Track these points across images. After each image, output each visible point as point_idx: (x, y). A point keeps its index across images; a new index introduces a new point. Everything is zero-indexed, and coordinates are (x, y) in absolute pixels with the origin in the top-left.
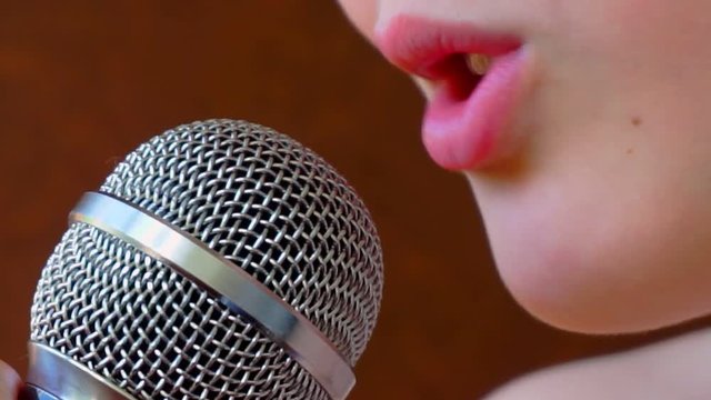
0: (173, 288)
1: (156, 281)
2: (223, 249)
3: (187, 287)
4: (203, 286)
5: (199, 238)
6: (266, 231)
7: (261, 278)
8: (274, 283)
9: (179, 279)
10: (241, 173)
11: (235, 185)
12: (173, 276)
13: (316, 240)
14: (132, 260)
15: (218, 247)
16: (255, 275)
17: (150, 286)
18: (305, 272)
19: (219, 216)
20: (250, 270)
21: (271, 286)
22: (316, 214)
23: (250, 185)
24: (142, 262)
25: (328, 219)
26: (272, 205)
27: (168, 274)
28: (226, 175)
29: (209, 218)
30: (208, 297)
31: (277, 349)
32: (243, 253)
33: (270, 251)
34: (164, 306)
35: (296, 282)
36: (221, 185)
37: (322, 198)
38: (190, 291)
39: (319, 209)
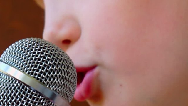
0: (17, 85)
1: (13, 84)
2: (30, 74)
3: (21, 85)
4: (25, 84)
5: (24, 71)
6: (41, 68)
7: (41, 81)
8: (45, 82)
9: (19, 82)
10: (34, 53)
11: (33, 56)
12: (17, 82)
13: (56, 69)
14: (6, 78)
15: (29, 73)
16: (39, 80)
17: (11, 85)
18: (53, 78)
19: (29, 65)
20: (38, 79)
21: (44, 83)
22: (55, 62)
23: (37, 56)
24: (9, 79)
25: (59, 64)
26: (43, 61)
27: (16, 81)
28: (30, 54)
29: (26, 65)
30: (27, 87)
31: (46, 100)
32: (36, 74)
33: (43, 73)
34: (15, 90)
35: (51, 81)
36: (29, 56)
37: (57, 58)
38: (22, 86)
39: (56, 61)
